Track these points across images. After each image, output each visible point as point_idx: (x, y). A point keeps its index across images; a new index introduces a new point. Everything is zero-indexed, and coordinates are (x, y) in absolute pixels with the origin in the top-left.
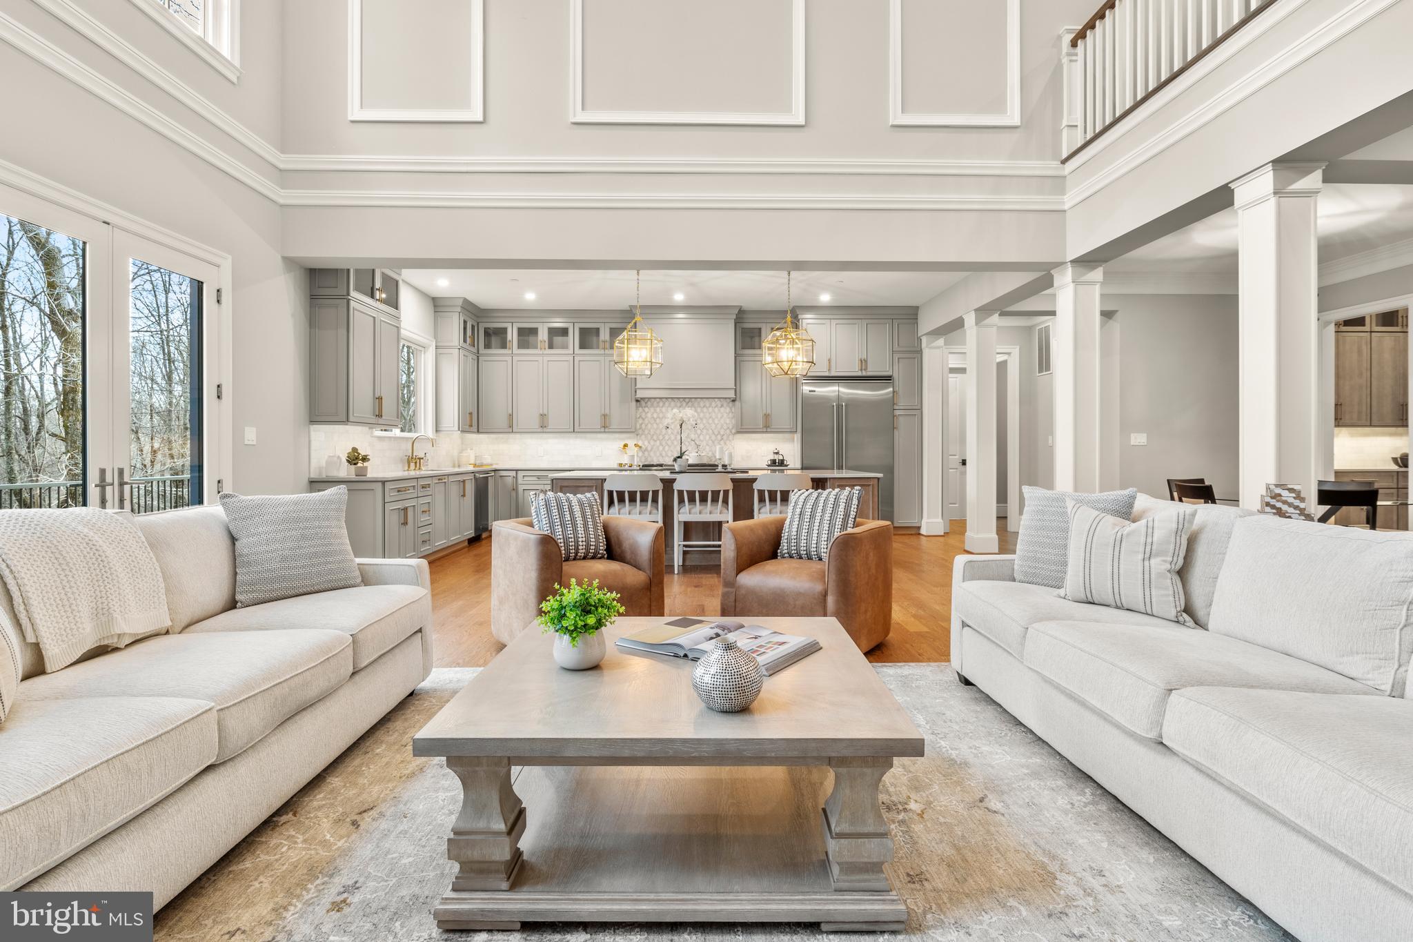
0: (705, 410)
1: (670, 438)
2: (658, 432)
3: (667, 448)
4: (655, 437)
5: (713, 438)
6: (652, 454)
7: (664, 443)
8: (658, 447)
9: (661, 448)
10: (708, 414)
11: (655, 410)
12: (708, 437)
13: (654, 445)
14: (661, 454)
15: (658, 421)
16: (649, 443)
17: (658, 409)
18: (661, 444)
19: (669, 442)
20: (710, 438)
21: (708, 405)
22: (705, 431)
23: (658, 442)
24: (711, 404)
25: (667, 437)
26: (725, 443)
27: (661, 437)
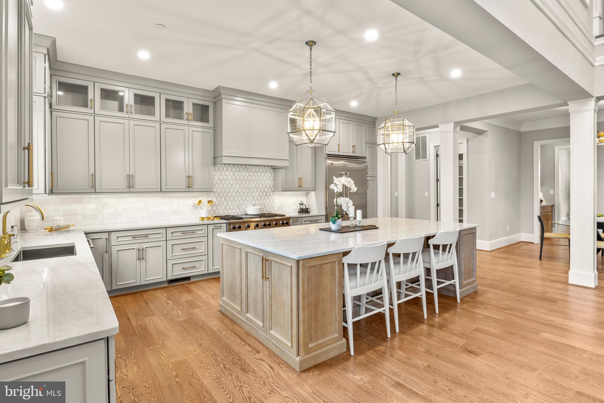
0: (255, 174)
1: (232, 195)
2: (223, 190)
3: (230, 203)
4: (221, 195)
5: (261, 194)
6: (219, 208)
7: (227, 199)
8: (223, 202)
9: (225, 203)
10: (257, 177)
11: (221, 173)
12: (257, 194)
13: (220, 201)
14: (225, 208)
15: (223, 182)
16: (217, 199)
17: (223, 173)
18: (225, 200)
19: (232, 198)
20: (259, 194)
21: (257, 171)
22: (255, 190)
23: (223, 199)
24: (259, 170)
25: (230, 195)
26: (268, 198)
27: (225, 195)
